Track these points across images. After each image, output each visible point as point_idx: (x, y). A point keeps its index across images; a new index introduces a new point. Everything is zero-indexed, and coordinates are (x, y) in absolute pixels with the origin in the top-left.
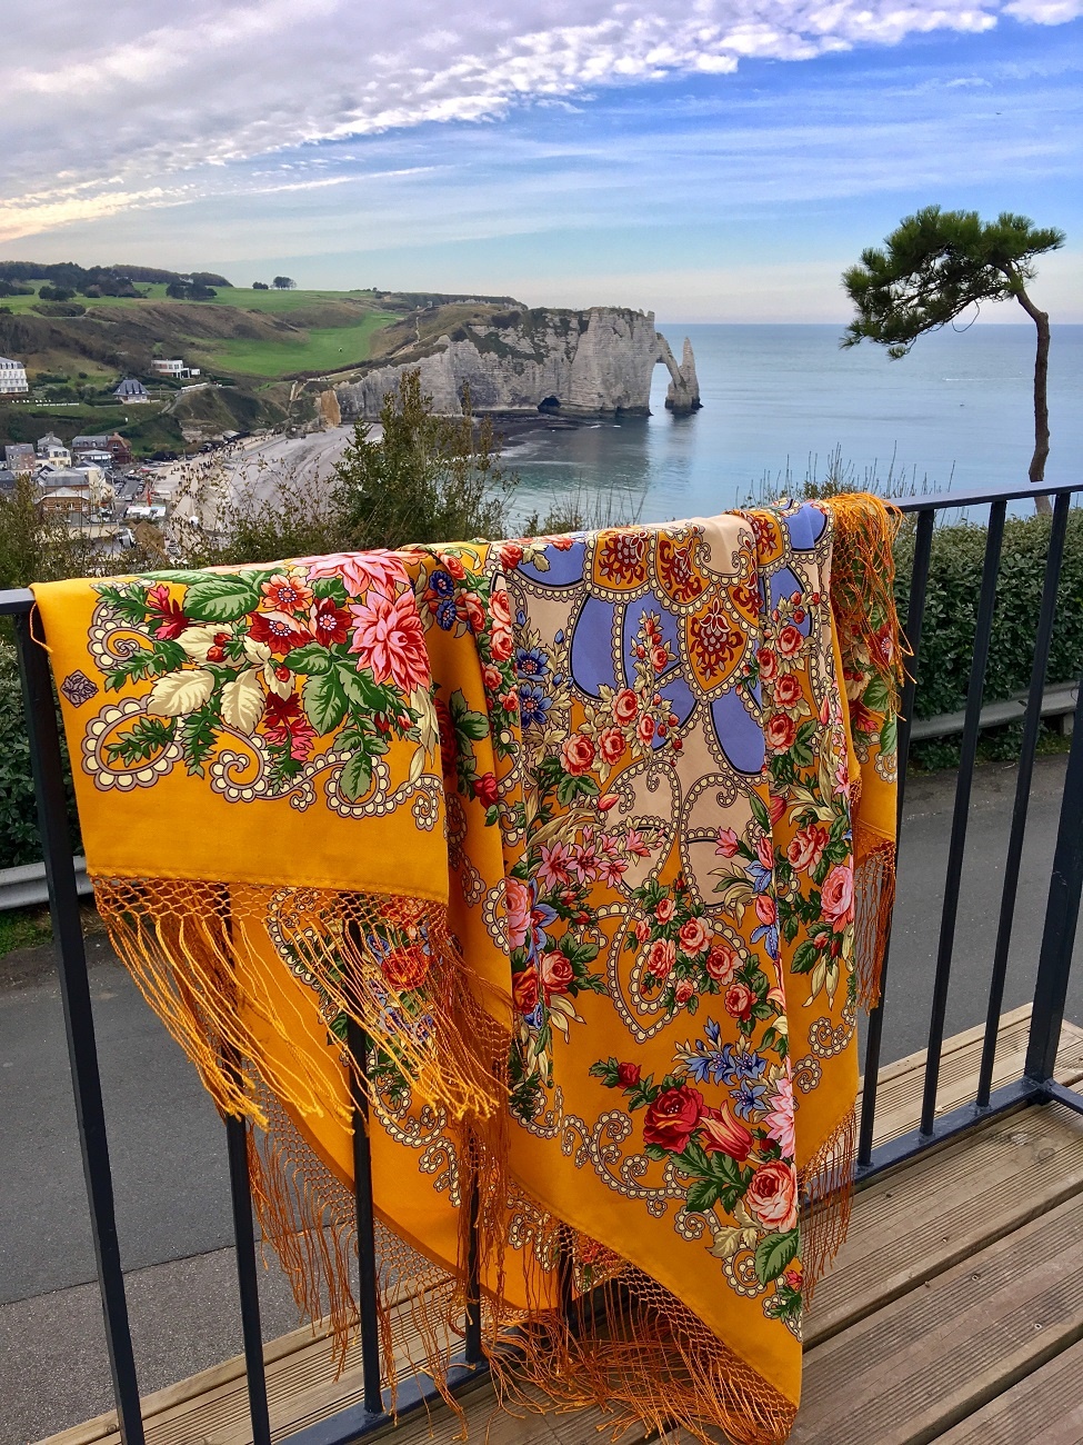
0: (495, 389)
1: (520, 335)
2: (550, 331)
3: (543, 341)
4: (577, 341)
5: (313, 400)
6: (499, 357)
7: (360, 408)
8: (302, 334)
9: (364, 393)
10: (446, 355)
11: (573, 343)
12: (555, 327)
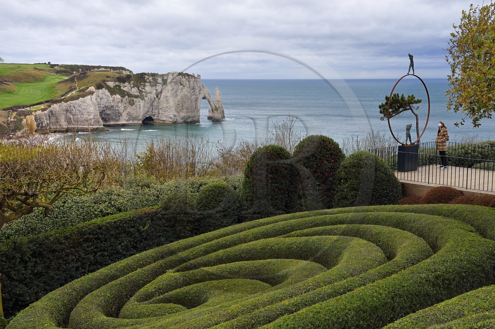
0: (119, 113)
1: (132, 86)
2: (147, 84)
3: (144, 89)
4: (162, 89)
5: (22, 120)
6: (121, 97)
7: (47, 124)
8: (12, 86)
9: (49, 116)
10: (94, 97)
11: (159, 90)
12: (150, 82)
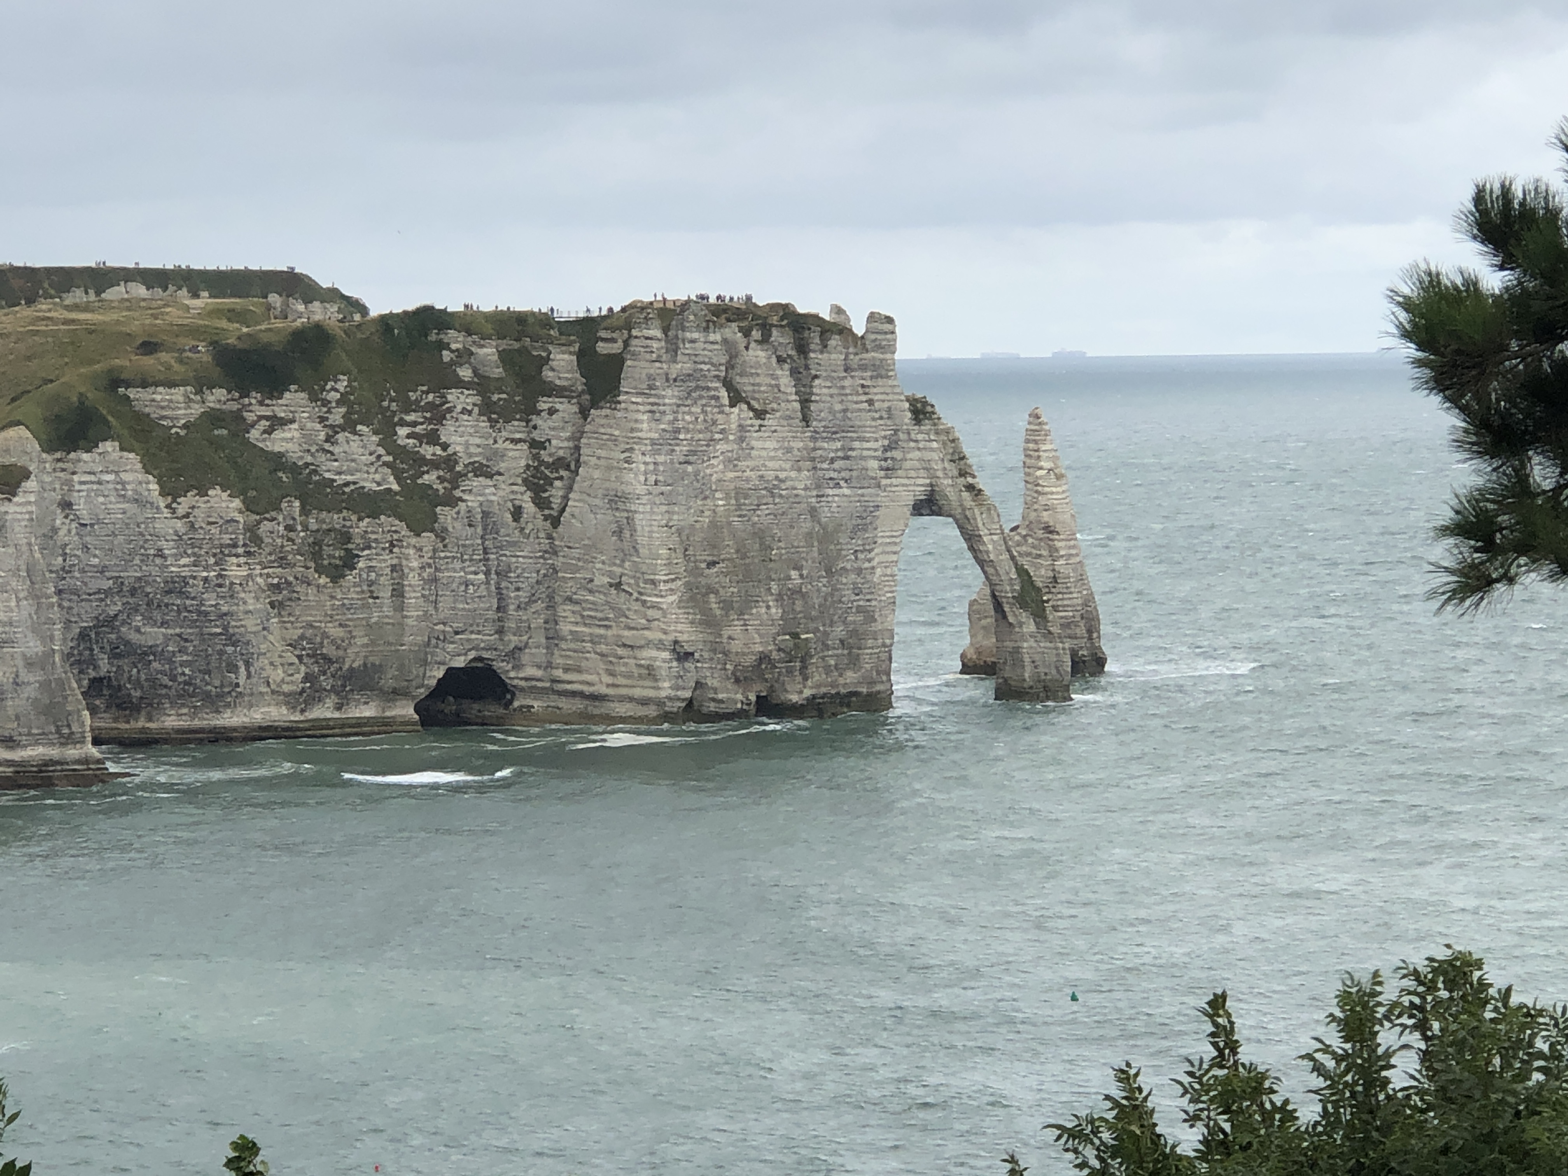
0: (232, 640)
1: (337, 416)
2: (458, 399)
3: (433, 438)
4: (577, 437)
6: (249, 507)
11: (559, 445)
12: (482, 384)
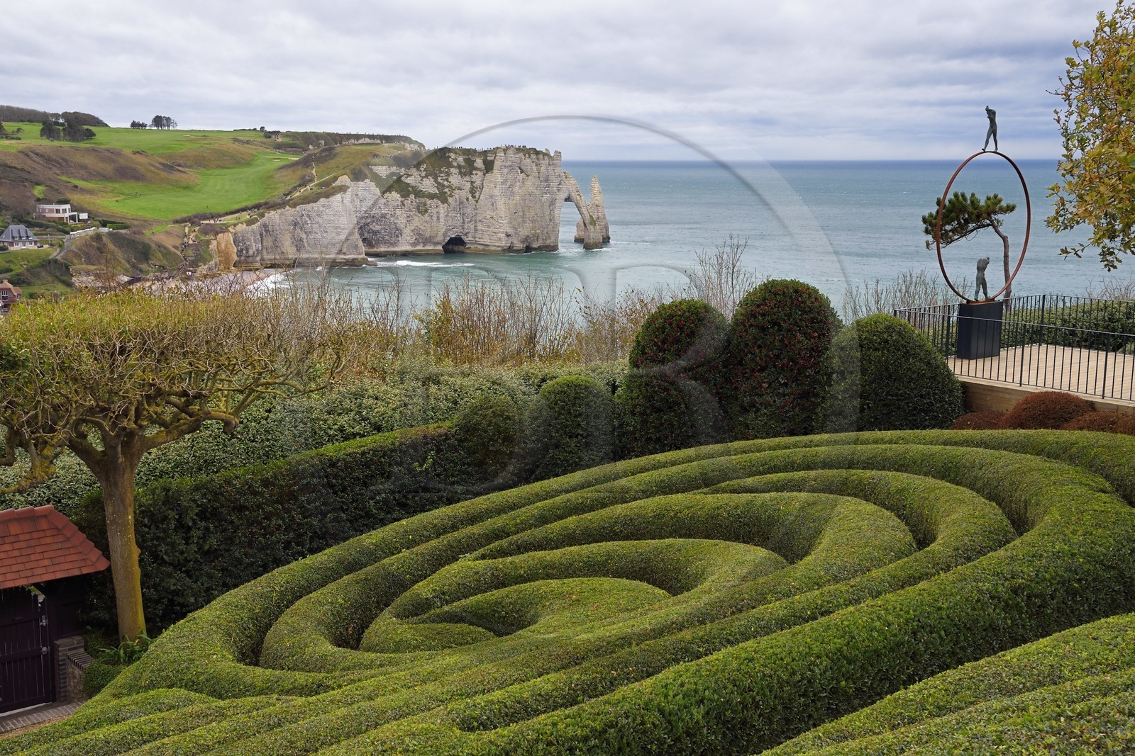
0: (397, 229)
1: (423, 174)
2: (453, 170)
3: (447, 180)
4: (483, 180)
5: (209, 242)
6: (402, 196)
7: (257, 250)
8: (192, 175)
9: (261, 235)
10: (348, 196)
11: (478, 183)
12: (459, 167)
